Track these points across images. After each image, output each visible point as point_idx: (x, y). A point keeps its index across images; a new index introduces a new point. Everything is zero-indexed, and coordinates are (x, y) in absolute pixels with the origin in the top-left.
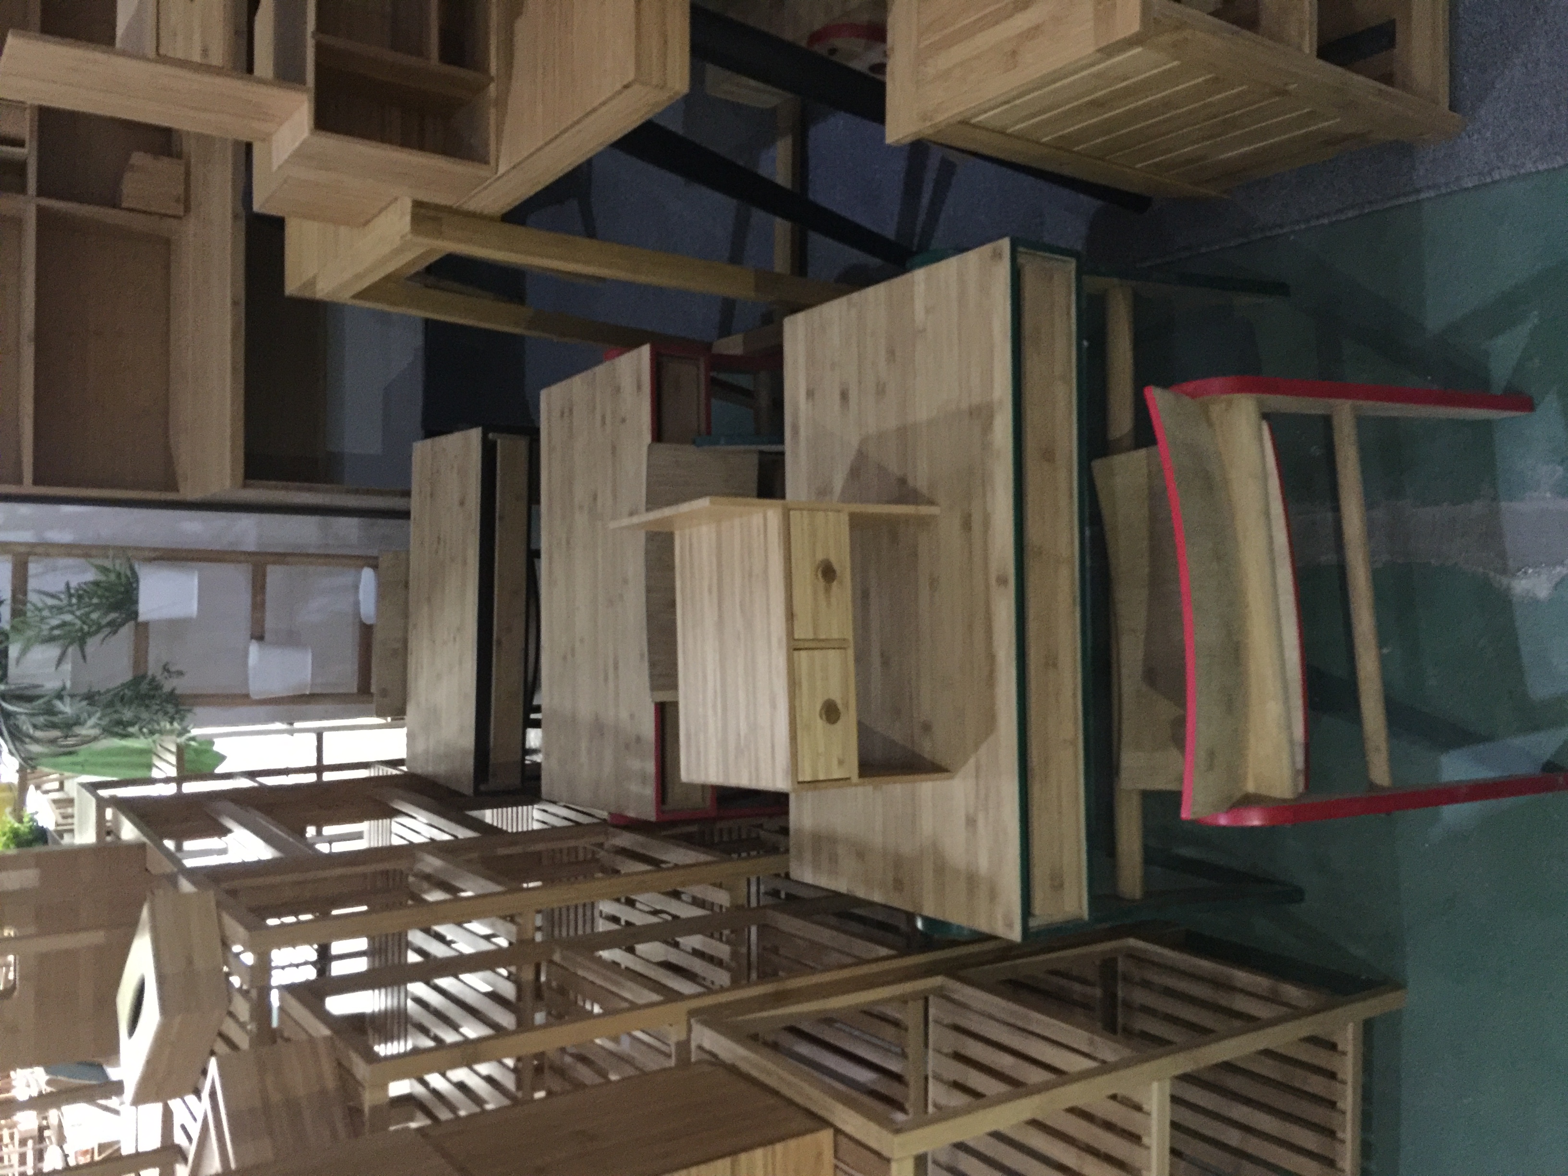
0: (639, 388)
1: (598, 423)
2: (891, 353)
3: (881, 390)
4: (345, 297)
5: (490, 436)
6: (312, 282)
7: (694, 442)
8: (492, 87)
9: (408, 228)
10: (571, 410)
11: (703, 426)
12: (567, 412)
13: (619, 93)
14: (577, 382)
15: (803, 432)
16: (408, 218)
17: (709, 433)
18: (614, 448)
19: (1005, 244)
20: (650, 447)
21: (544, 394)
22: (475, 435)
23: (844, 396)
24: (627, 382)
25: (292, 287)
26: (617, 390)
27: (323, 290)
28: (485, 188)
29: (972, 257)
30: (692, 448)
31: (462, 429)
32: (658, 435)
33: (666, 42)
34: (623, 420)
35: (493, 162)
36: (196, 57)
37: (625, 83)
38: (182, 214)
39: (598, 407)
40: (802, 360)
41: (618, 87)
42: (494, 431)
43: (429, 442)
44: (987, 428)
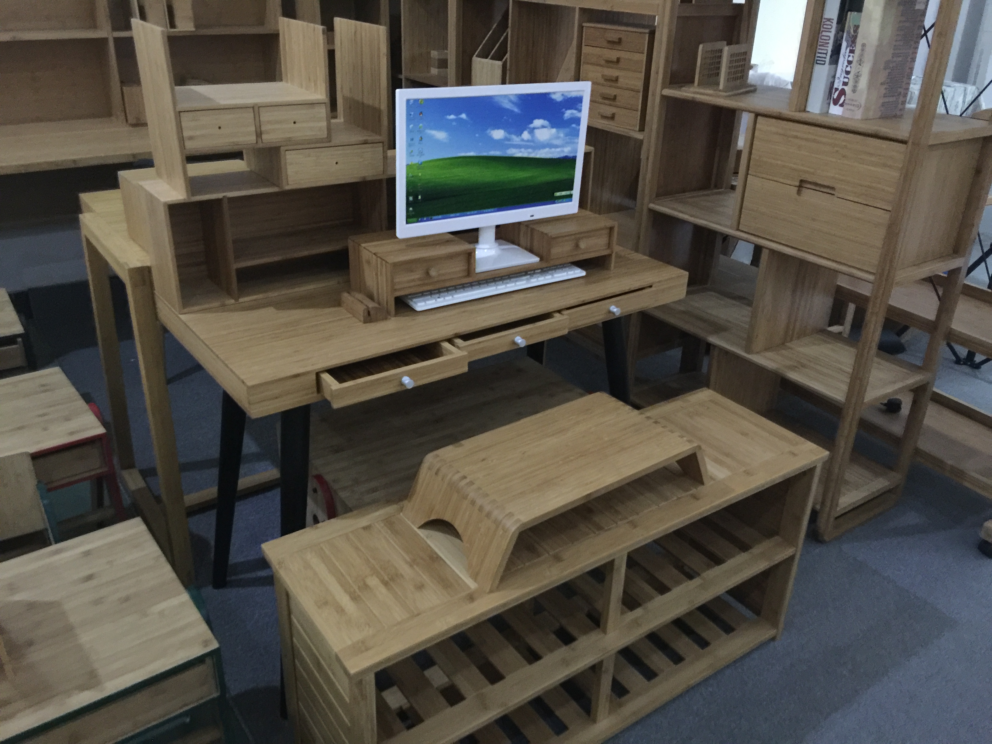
0: (72, 433)
1: (41, 412)
2: (127, 599)
3: (98, 602)
4: (84, 232)
5: (20, 340)
6: (90, 210)
7: (39, 482)
8: (233, 301)
9: (132, 266)
10: (46, 391)
11: (55, 484)
12: (45, 388)
13: (239, 378)
14: (70, 390)
15: (57, 557)
16: (139, 265)
17: (49, 490)
18: (21, 428)
19: (215, 645)
20: (26, 453)
21: (57, 369)
22: (18, 329)
23: (90, 578)
24: (73, 425)
25: (86, 197)
26: (67, 419)
27: (85, 218)
28: (170, 309)
29: (203, 627)
30: (35, 482)
31: (20, 320)
32: (36, 457)
33: (276, 398)
34: (45, 429)
35: (185, 310)
36: (186, 134)
37: (245, 381)
38: (129, 122)
39: (52, 409)
40: (110, 539)
41: (242, 377)
42: (23, 340)
43: (7, 298)
44: (82, 688)
